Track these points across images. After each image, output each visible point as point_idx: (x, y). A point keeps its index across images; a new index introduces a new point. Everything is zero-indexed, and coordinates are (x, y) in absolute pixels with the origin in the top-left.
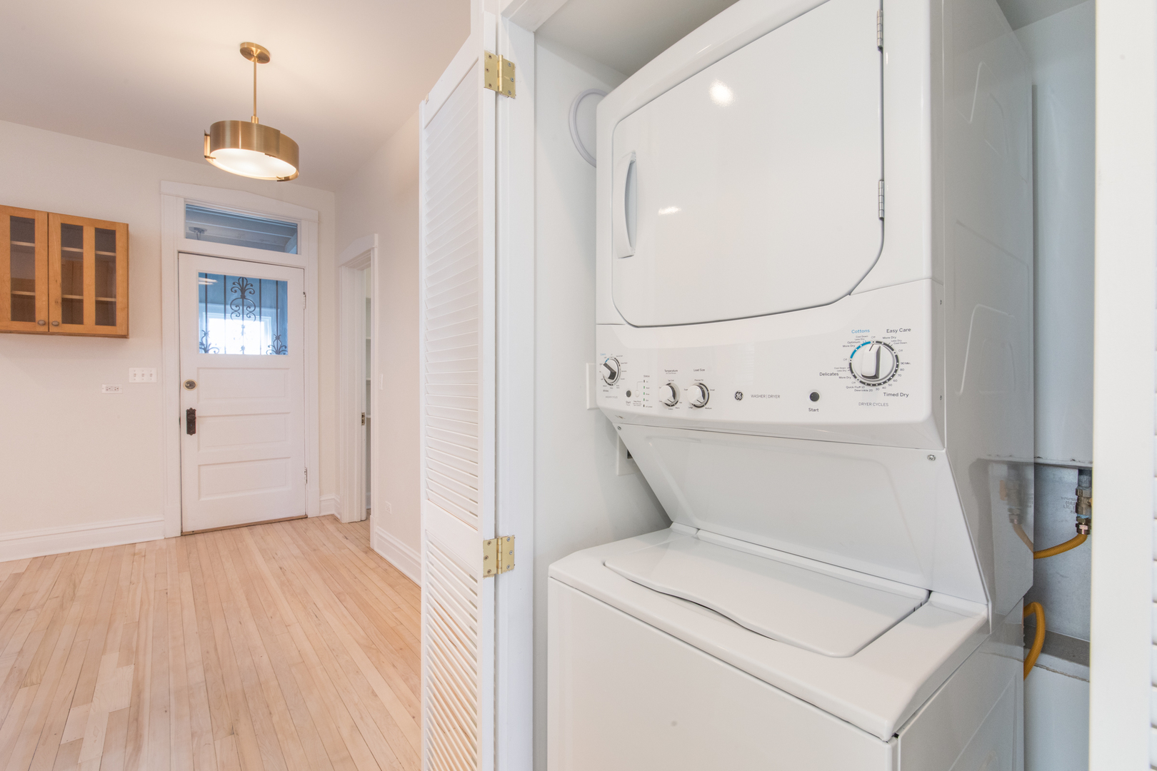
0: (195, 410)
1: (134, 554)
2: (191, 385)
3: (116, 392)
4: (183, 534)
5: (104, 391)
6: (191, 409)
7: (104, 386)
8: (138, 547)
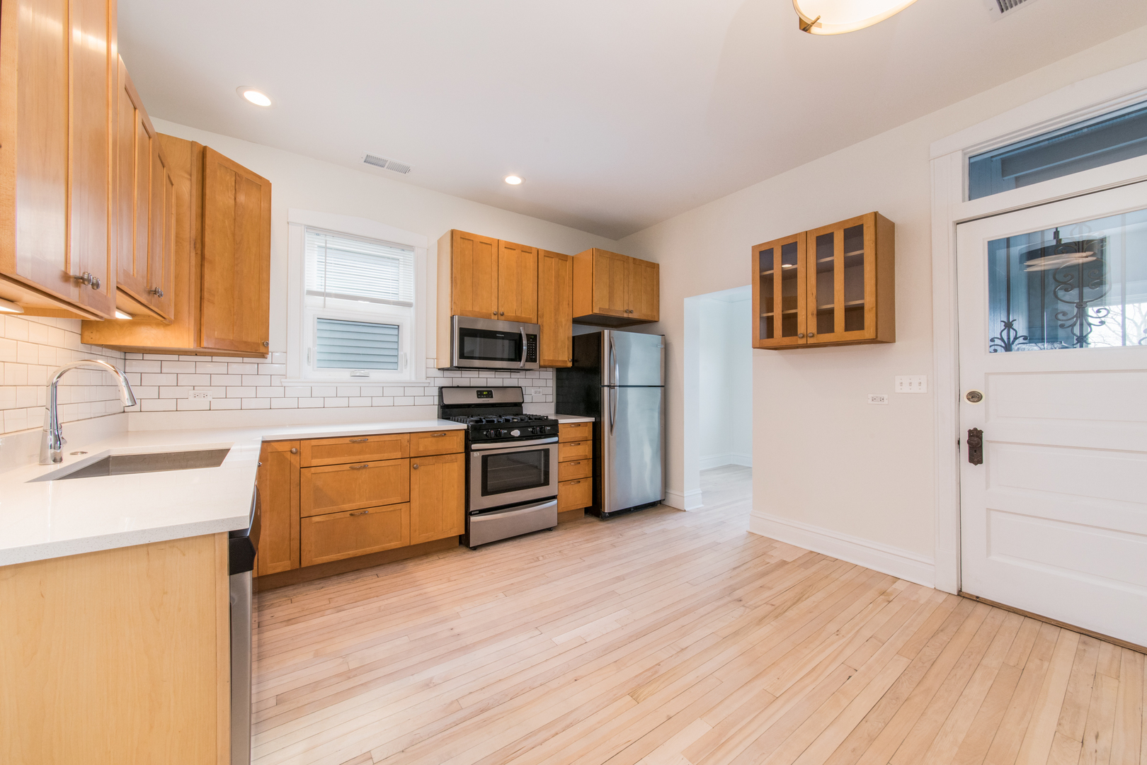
0: (981, 432)
1: (883, 593)
2: (975, 397)
3: (880, 403)
4: (960, 594)
5: (870, 401)
6: (975, 429)
7: (870, 396)
8: (898, 585)
